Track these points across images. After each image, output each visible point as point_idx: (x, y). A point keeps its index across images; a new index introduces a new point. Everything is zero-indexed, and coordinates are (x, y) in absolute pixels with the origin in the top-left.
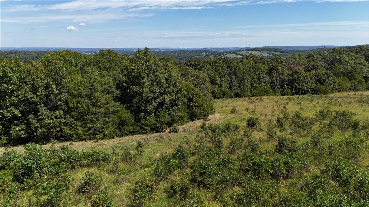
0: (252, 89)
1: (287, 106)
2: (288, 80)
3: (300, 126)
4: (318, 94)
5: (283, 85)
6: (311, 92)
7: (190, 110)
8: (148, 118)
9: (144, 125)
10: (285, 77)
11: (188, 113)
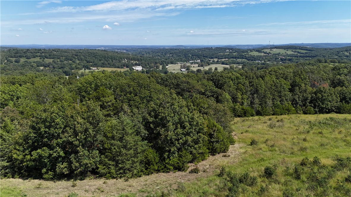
0: (273, 107)
1: (308, 138)
2: (311, 98)
4: (343, 114)
5: (306, 103)
6: (335, 110)
7: (211, 146)
8: (171, 158)
9: (168, 165)
11: (209, 149)
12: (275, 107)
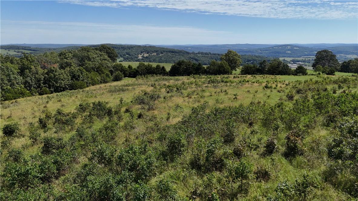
0: (3, 93)
1: (48, 105)
2: (44, 79)
3: (63, 123)
4: (76, 90)
5: (40, 84)
6: (69, 88)
10: (40, 75)
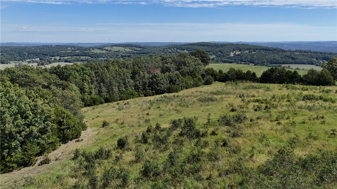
0: (120, 94)
2: (149, 82)
5: (145, 87)
6: (167, 91)
7: (61, 134)
8: (13, 154)
10: (146, 80)
11: (59, 137)
12: (121, 93)
